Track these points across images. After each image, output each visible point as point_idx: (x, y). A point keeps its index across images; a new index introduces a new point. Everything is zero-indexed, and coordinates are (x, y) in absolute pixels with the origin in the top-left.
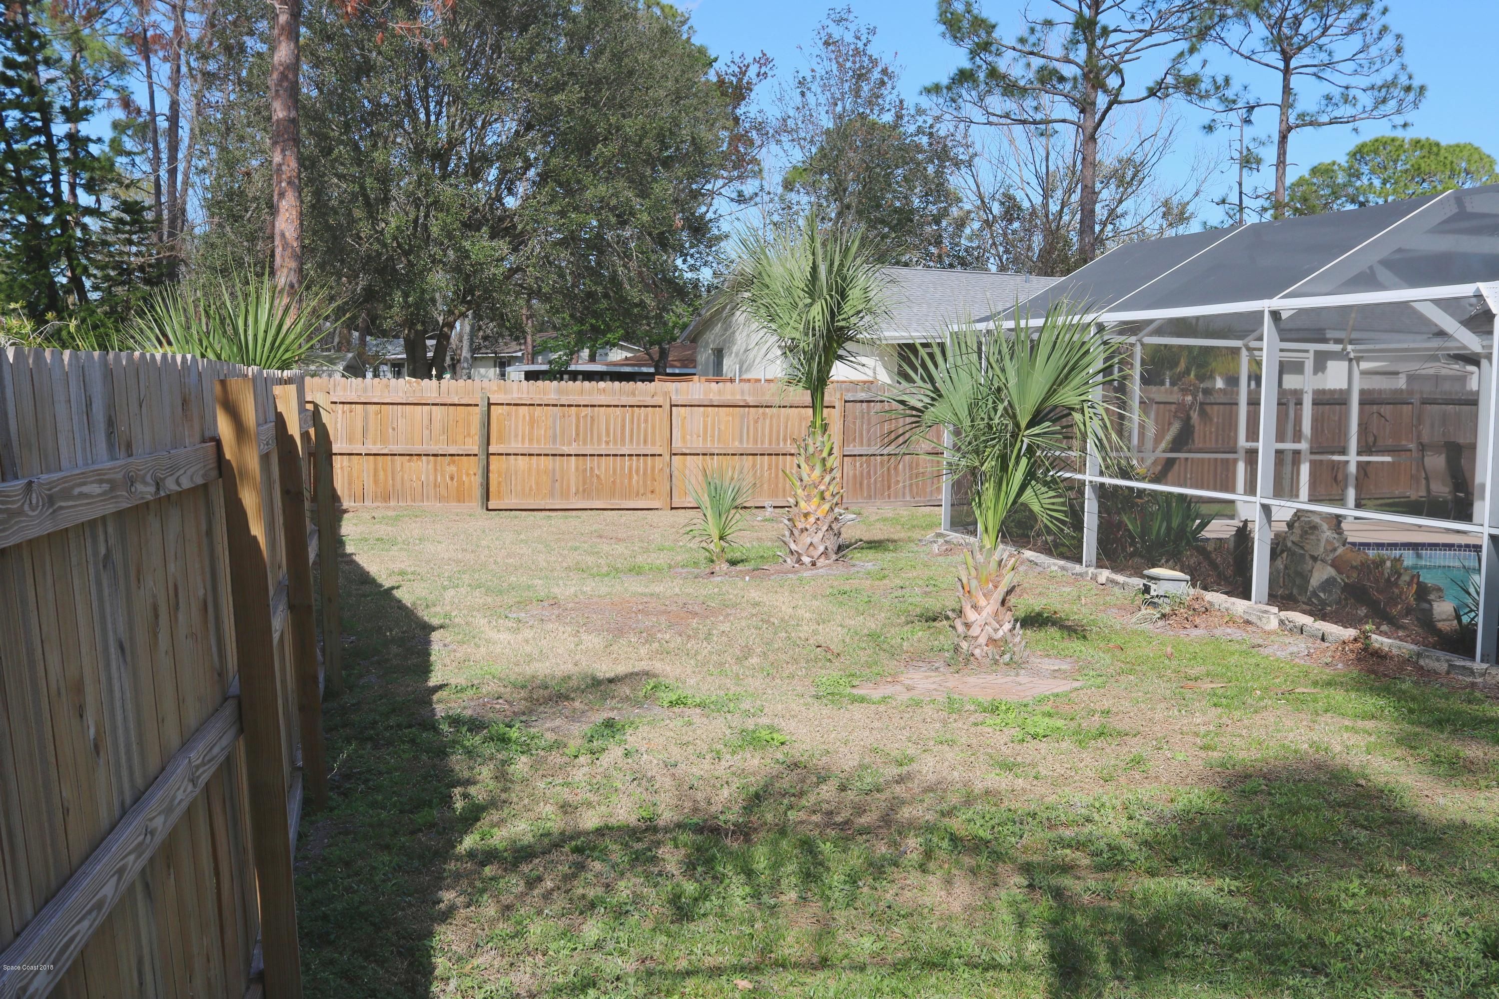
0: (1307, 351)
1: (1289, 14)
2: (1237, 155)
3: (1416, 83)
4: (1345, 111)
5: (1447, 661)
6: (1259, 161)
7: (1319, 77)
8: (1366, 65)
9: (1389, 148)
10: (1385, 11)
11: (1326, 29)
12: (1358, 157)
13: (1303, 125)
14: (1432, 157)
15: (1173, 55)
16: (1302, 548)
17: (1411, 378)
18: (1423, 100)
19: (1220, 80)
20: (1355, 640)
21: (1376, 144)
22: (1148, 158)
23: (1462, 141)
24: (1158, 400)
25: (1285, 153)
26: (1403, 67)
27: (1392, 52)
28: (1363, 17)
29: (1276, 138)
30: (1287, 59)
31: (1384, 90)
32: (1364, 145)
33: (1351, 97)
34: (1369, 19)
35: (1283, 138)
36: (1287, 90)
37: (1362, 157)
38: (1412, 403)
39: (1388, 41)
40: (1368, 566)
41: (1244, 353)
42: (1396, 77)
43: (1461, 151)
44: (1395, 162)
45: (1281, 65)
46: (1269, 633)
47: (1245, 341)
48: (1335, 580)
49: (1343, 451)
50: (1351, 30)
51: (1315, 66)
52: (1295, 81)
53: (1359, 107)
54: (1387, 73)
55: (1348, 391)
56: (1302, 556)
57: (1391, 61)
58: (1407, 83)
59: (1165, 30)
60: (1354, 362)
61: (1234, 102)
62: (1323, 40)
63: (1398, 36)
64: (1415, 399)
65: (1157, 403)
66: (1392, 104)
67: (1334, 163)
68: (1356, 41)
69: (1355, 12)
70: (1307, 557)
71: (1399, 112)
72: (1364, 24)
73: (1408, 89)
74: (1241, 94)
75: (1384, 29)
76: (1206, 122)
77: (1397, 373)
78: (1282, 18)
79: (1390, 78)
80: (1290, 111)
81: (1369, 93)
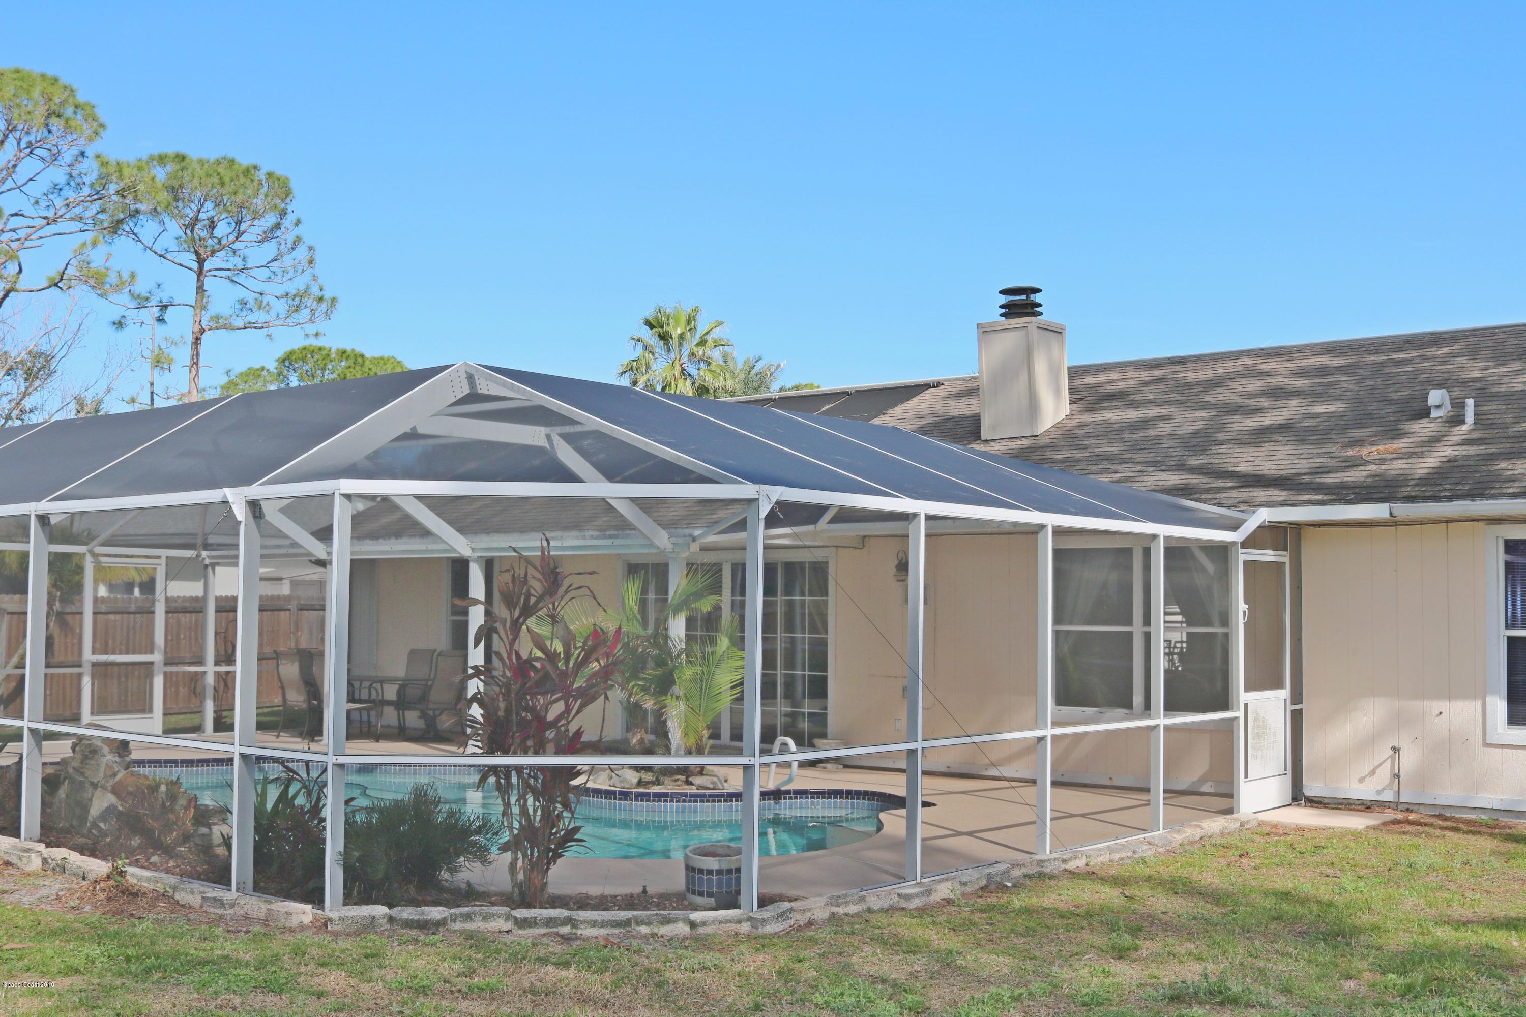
0: (159, 557)
1: (202, 216)
2: (147, 353)
3: (328, 295)
4: (259, 317)
5: (201, 892)
6: (170, 362)
7: (233, 281)
8: (280, 274)
9: (316, 357)
10: (298, 223)
11: (240, 234)
12: (287, 363)
13: (217, 328)
14: (358, 368)
15: (76, 245)
16: (82, 774)
17: (295, 584)
18: (335, 311)
19: (126, 276)
20: (108, 877)
21: (304, 352)
22: (56, 352)
23: (386, 355)
24: (10, 610)
25: (198, 355)
26: (315, 278)
27: (304, 262)
28: (278, 226)
29: (190, 339)
30: (201, 262)
31: (297, 299)
32: (292, 353)
33: (264, 304)
34: (283, 229)
35: (197, 341)
36: (200, 289)
37: (291, 364)
38: (289, 610)
39: (301, 253)
40: (143, 792)
41: (89, 559)
42: (308, 287)
43: (385, 364)
44: (323, 370)
45: (195, 266)
46: (27, 875)
47: (89, 547)
48: (115, 807)
49: (200, 662)
50: (267, 236)
51: (229, 270)
52: (208, 282)
53: (273, 314)
54: (299, 283)
55: (205, 598)
56: (82, 784)
57: (303, 271)
58: (319, 294)
59: (72, 219)
60: (210, 569)
61: (147, 299)
62: (237, 246)
63: (311, 248)
64: (293, 606)
65: (9, 613)
66: (305, 313)
67: (263, 369)
68: (270, 249)
69: (269, 220)
70: (87, 785)
71: (311, 321)
72: (278, 233)
73: (321, 299)
74: (155, 290)
75: (297, 241)
76: (116, 318)
77: (280, 579)
78: (196, 220)
79: (302, 288)
80: (203, 312)
81: (283, 301)
